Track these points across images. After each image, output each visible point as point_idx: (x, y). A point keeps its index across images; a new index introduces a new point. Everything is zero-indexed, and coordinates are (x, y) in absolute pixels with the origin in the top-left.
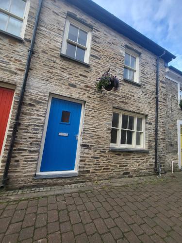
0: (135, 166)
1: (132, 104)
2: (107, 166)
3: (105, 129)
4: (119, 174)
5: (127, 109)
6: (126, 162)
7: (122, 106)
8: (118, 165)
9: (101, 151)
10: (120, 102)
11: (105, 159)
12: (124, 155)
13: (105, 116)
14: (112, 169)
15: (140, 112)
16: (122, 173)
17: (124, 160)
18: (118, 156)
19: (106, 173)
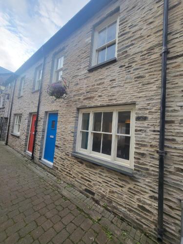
0: (103, 189)
1: (100, 96)
2: (69, 170)
3: (69, 132)
4: (80, 187)
5: (93, 105)
6: (89, 175)
7: (87, 103)
8: (81, 175)
9: (66, 154)
10: (84, 99)
11: (69, 162)
12: (86, 165)
13: (70, 119)
14: (74, 177)
15: (114, 102)
16: (84, 188)
17: (87, 172)
18: (80, 165)
19: (68, 177)
